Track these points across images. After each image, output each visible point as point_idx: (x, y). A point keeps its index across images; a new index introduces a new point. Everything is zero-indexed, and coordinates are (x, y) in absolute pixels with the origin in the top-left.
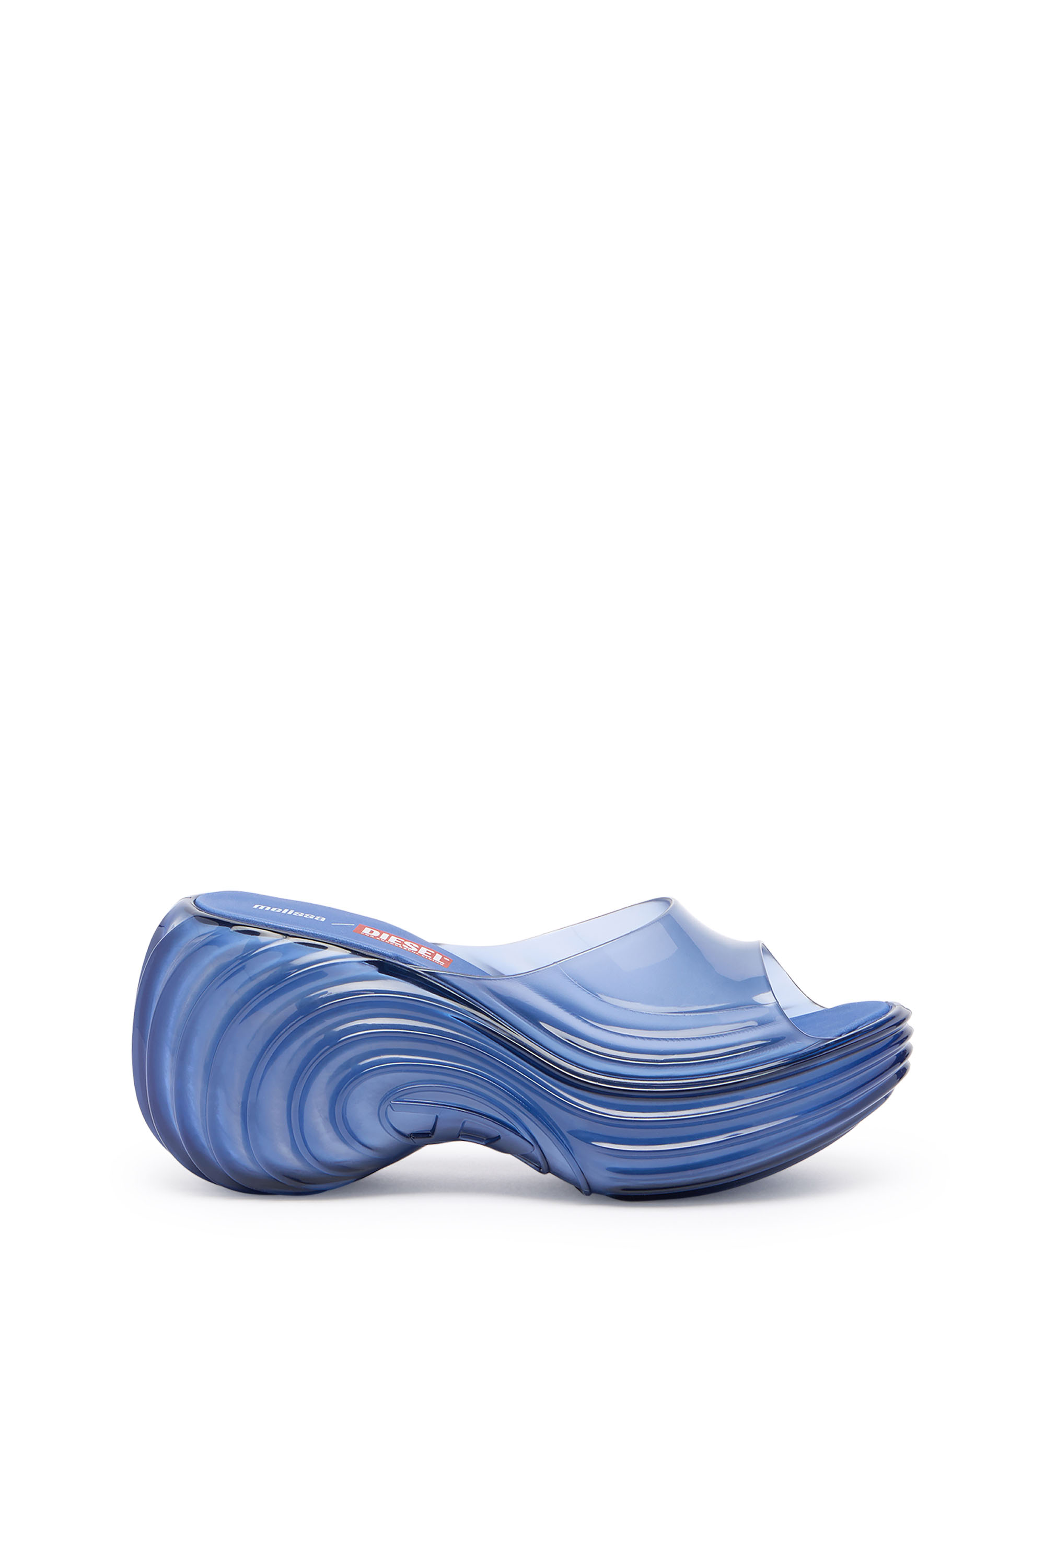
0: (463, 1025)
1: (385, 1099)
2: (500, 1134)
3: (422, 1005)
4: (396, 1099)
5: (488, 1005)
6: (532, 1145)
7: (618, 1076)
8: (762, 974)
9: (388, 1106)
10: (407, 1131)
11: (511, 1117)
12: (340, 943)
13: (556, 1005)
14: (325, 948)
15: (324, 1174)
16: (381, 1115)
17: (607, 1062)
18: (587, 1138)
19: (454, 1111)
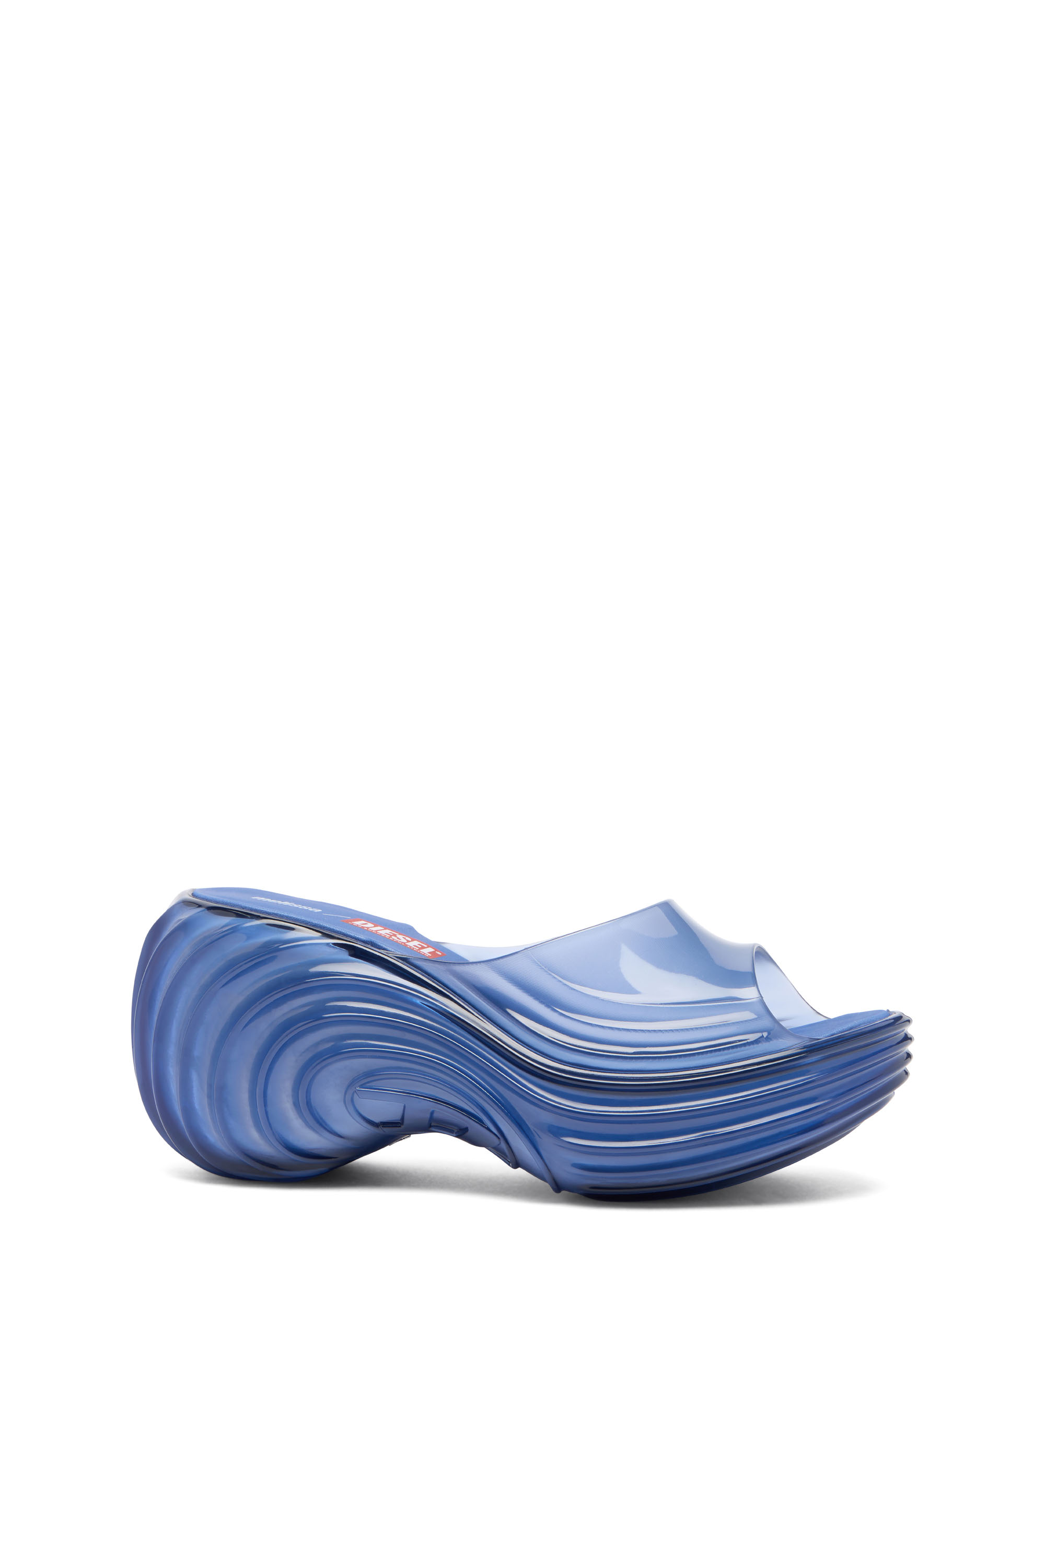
0: (433, 1013)
1: (350, 1085)
2: (468, 1126)
3: (389, 990)
4: (362, 1085)
5: (459, 992)
6: (499, 1138)
7: (585, 1067)
8: (750, 970)
9: (353, 1094)
10: (377, 1120)
11: (478, 1108)
12: (313, 926)
13: (524, 992)
14: (293, 929)
15: (296, 1161)
16: (350, 1102)
17: (575, 1053)
18: (557, 1132)
19: (420, 1100)
